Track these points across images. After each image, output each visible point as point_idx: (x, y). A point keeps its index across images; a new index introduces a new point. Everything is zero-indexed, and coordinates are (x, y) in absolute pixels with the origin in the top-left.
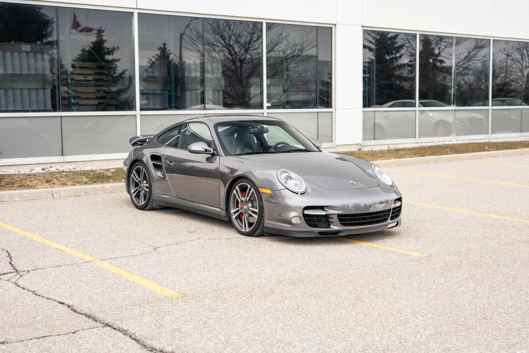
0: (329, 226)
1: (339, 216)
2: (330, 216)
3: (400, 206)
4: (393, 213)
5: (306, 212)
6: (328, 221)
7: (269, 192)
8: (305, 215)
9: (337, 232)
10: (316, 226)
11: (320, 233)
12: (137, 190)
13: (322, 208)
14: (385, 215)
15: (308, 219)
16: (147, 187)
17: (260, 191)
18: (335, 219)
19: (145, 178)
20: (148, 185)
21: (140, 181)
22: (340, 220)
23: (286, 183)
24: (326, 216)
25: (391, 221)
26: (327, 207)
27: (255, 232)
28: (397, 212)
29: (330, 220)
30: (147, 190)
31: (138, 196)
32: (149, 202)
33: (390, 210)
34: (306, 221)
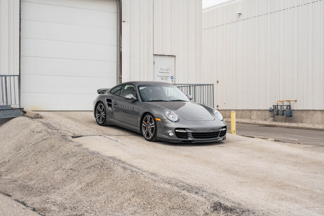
0: (187, 138)
1: (192, 133)
2: (188, 133)
3: (225, 131)
4: (221, 134)
5: (177, 131)
6: (187, 136)
7: (160, 120)
9: (191, 141)
10: (181, 138)
11: (183, 141)
12: (99, 115)
13: (184, 129)
14: (217, 134)
15: (177, 134)
16: (104, 116)
17: (156, 120)
18: (190, 135)
19: (103, 110)
20: (104, 115)
21: (101, 111)
22: (193, 135)
23: (168, 116)
24: (186, 133)
25: (219, 138)
26: (187, 129)
27: (152, 140)
28: (223, 133)
29: (188, 135)
30: (104, 117)
31: (99, 118)
32: (104, 123)
33: (219, 132)
34: (176, 135)
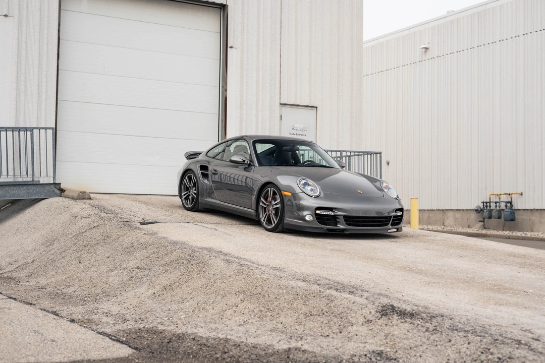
0: (336, 225)
1: (345, 217)
2: (337, 217)
3: (402, 216)
4: (393, 220)
5: (318, 212)
6: (336, 221)
7: (289, 194)
8: (317, 215)
9: (343, 230)
10: (325, 224)
11: (328, 230)
12: (187, 193)
13: (331, 209)
14: (386, 221)
15: (319, 218)
16: (195, 194)
17: (283, 194)
18: (342, 220)
19: (194, 185)
20: (196, 192)
21: (190, 187)
22: (346, 221)
23: (304, 188)
24: (335, 216)
25: (391, 227)
26: (335, 209)
27: (277, 229)
28: (398, 220)
29: (338, 220)
30: (195, 196)
31: (186, 199)
32: (195, 205)
33: (391, 217)
34: (317, 219)
